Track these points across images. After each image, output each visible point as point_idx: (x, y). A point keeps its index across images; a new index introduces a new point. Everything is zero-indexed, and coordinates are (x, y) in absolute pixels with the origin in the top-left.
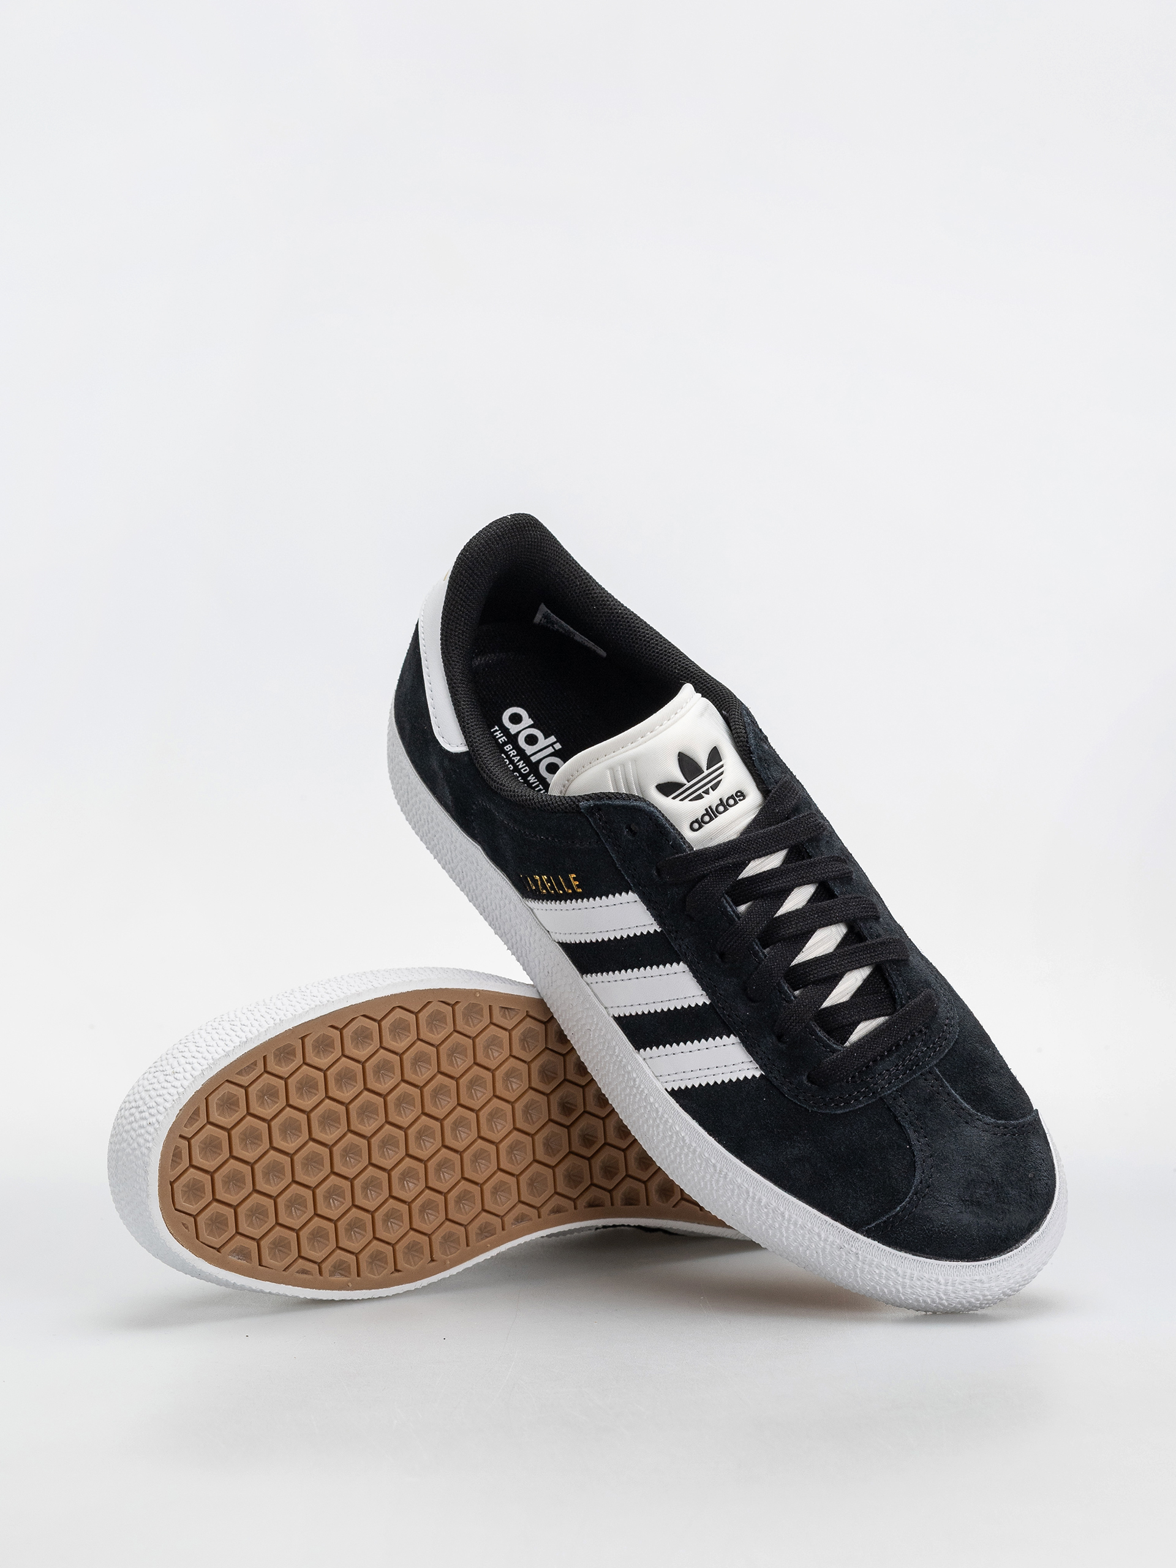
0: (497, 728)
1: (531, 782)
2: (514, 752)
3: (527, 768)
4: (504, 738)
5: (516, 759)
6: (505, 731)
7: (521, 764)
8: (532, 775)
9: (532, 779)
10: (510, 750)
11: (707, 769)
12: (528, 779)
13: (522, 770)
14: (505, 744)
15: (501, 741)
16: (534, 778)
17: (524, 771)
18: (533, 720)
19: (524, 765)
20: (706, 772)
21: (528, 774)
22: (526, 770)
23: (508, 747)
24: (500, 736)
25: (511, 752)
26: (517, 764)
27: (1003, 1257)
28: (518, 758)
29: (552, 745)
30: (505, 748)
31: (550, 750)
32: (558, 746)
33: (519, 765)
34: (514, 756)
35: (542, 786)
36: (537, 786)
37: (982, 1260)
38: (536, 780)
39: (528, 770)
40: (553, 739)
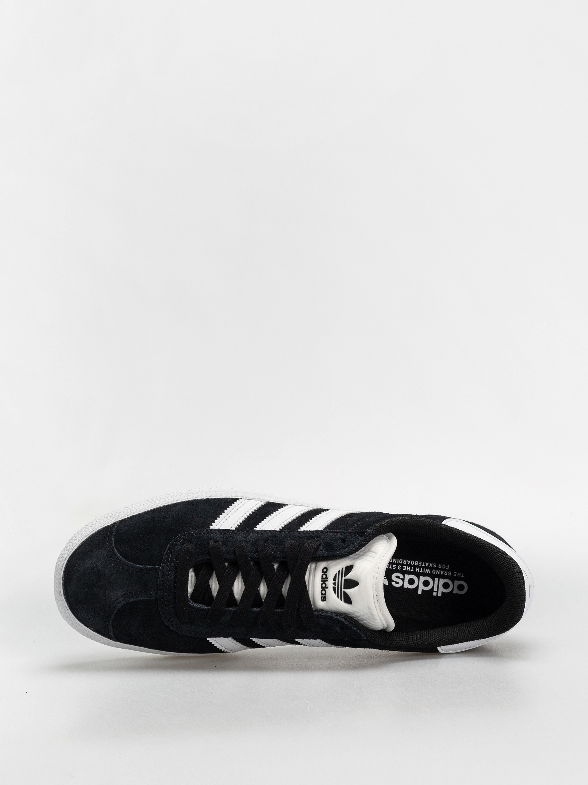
0: (463, 576)
1: (427, 569)
2: (446, 574)
3: (435, 573)
4: (456, 576)
5: (442, 572)
6: (459, 579)
7: (438, 572)
8: (429, 573)
9: (428, 571)
10: (448, 573)
11: (344, 591)
12: (429, 570)
13: (435, 570)
14: (453, 574)
15: (455, 573)
16: (428, 572)
17: (434, 571)
18: (455, 594)
19: (437, 573)
20: (343, 590)
21: (431, 571)
22: (434, 572)
23: (450, 574)
24: (458, 575)
25: (447, 573)
26: (439, 571)
27: (63, 569)
28: (442, 574)
29: (437, 592)
30: (451, 572)
31: (435, 589)
32: (435, 594)
33: (438, 571)
34: (444, 572)
35: (421, 572)
36: (423, 570)
37: (68, 559)
38: (426, 572)
39: (433, 573)
40: (440, 595)
